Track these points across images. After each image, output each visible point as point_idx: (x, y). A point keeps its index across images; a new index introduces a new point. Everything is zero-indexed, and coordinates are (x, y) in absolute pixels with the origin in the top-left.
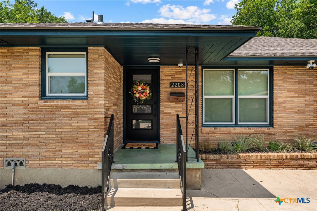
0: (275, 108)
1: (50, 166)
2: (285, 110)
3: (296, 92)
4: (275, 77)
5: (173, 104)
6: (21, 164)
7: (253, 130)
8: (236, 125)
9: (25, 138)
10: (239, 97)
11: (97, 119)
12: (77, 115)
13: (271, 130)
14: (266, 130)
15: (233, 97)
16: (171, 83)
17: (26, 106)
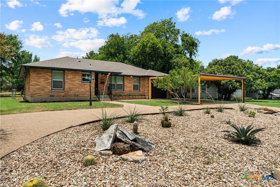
0: (125, 86)
2: (126, 87)
3: (129, 83)
4: (125, 79)
5: (101, 85)
6: (78, 96)
7: (120, 92)
8: (116, 91)
9: (79, 90)
10: (117, 83)
11: (93, 87)
12: (89, 86)
13: (124, 92)
14: (123, 92)
15: (115, 83)
16: (101, 79)
17: (79, 84)
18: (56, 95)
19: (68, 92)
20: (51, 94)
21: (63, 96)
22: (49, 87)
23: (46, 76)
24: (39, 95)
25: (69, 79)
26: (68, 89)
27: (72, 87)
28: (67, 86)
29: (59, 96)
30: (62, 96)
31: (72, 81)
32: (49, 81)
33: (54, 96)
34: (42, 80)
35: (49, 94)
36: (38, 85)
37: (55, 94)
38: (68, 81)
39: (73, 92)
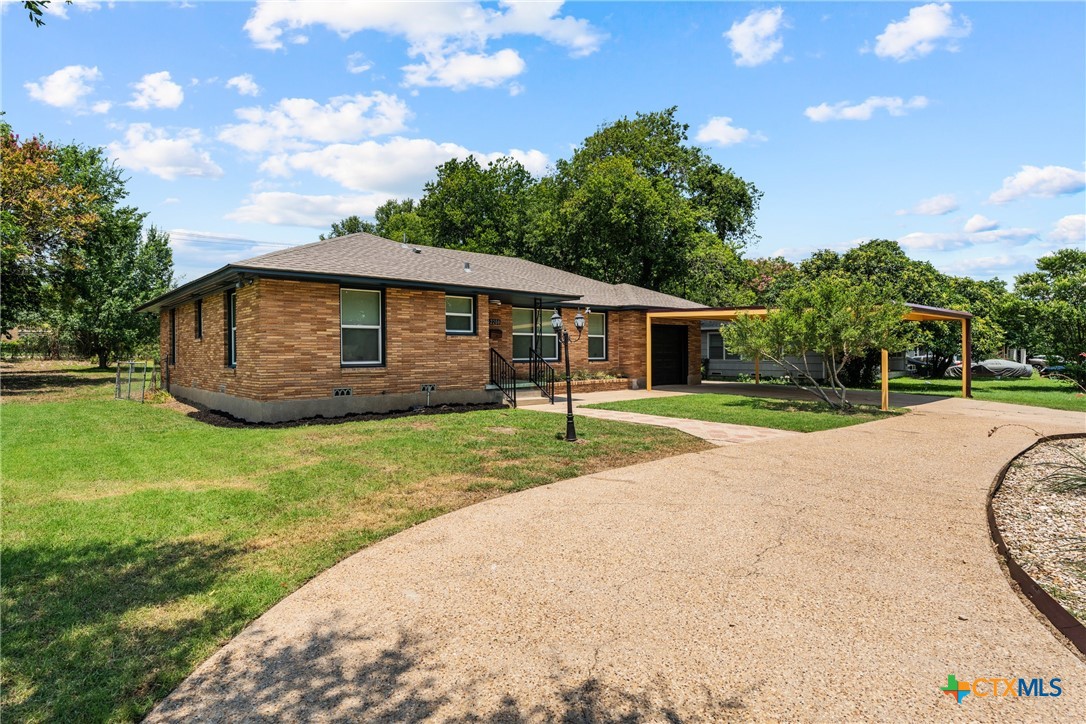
1: (454, 389)
9: (436, 367)
11: (484, 351)
12: (471, 347)
13: (560, 364)
17: (436, 340)
18: (358, 388)
19: (400, 376)
20: (338, 384)
21: (383, 393)
22: (329, 355)
23: (321, 310)
24: (291, 389)
25: (401, 321)
26: (399, 361)
27: (413, 355)
28: (395, 352)
29: (368, 391)
30: (379, 391)
31: (411, 330)
32: (330, 331)
33: (348, 393)
34: (305, 327)
35: (333, 387)
36: (290, 349)
37: (354, 385)
38: (398, 328)
39: (416, 373)
